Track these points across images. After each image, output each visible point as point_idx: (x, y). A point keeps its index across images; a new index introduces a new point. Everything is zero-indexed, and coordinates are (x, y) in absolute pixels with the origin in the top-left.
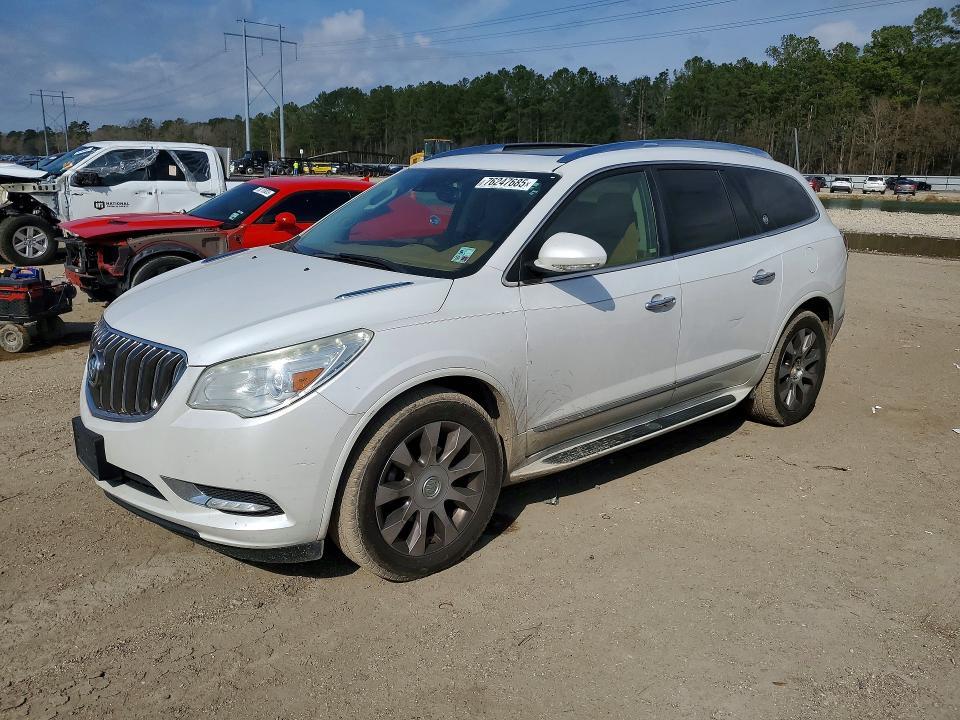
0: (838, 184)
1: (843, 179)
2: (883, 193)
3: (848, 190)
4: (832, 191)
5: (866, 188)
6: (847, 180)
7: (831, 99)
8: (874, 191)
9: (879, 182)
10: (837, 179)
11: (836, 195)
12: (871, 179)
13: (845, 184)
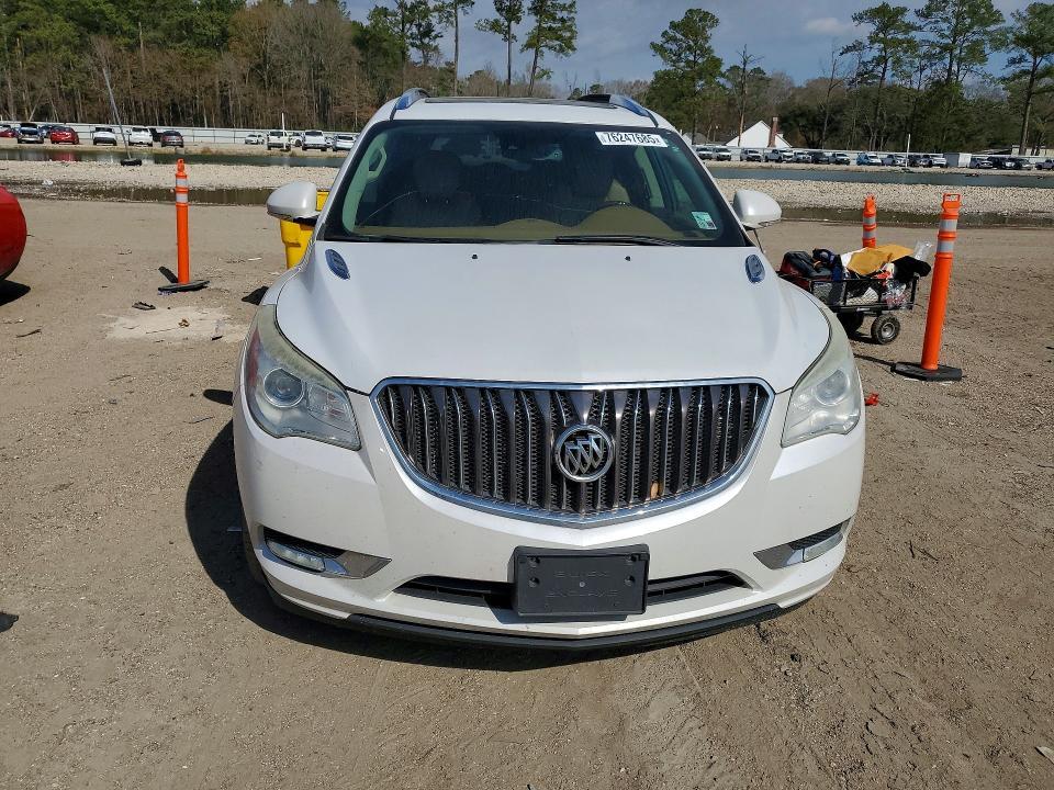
0: (100, 135)
1: (104, 129)
2: (151, 145)
3: (113, 142)
4: (95, 143)
5: (132, 140)
6: (110, 130)
7: (43, 33)
8: (141, 143)
9: (143, 132)
10: (98, 130)
11: (100, 147)
12: (135, 130)
13: (108, 135)
